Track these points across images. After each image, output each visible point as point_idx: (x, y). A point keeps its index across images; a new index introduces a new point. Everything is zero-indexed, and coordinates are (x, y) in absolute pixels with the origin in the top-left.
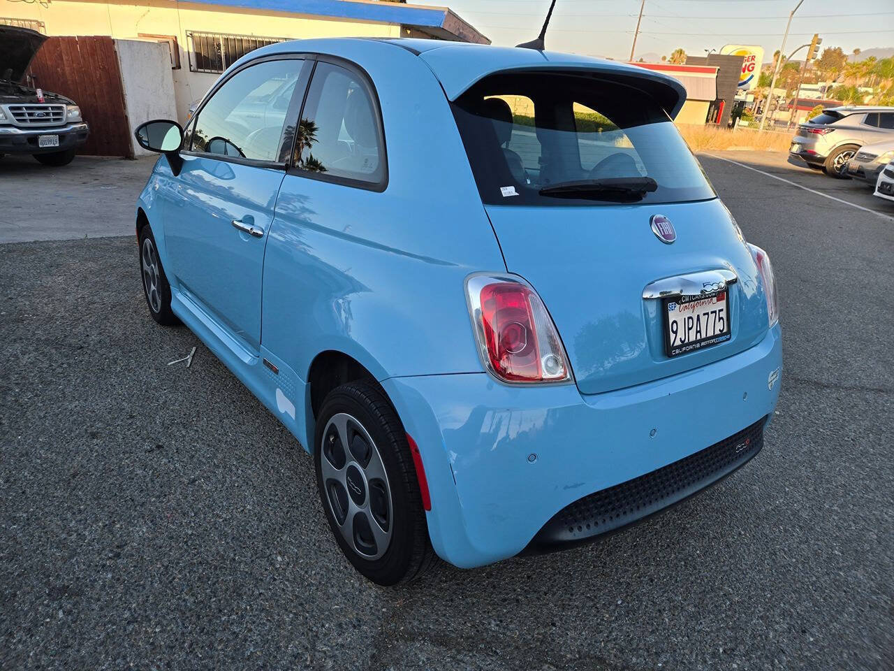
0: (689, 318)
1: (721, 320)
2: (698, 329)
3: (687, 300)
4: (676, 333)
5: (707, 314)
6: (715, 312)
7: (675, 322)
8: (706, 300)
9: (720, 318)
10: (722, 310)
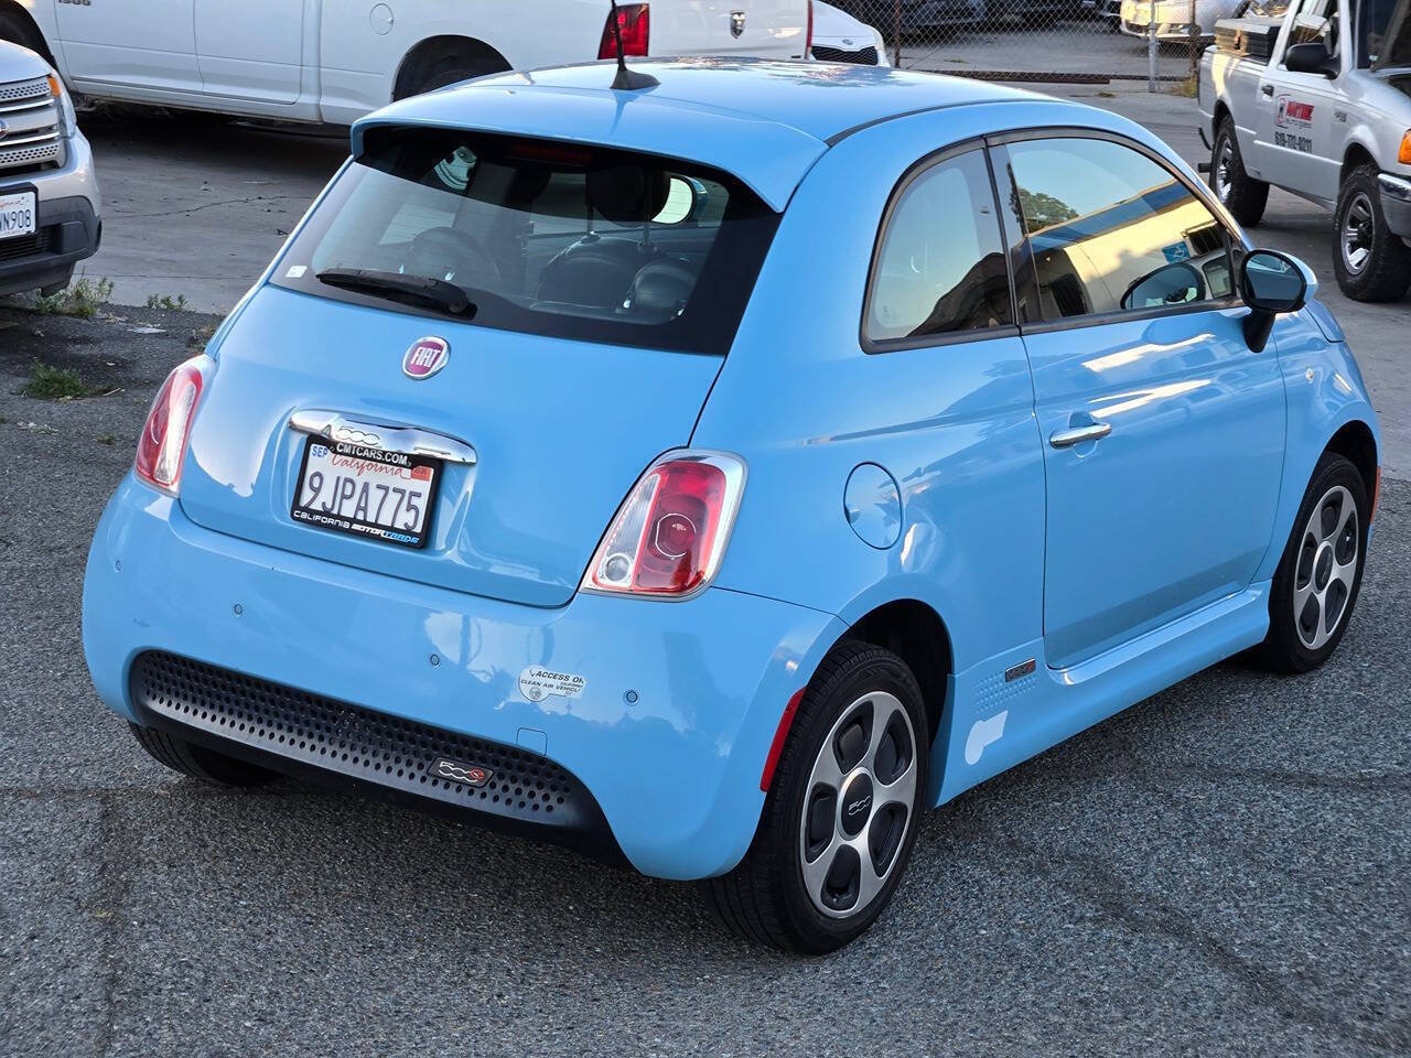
0: (347, 480)
1: (413, 512)
2: (363, 505)
3: (347, 450)
4: (317, 491)
5: (386, 489)
6: (402, 492)
7: (318, 474)
8: (390, 467)
9: (410, 507)
10: (419, 495)
